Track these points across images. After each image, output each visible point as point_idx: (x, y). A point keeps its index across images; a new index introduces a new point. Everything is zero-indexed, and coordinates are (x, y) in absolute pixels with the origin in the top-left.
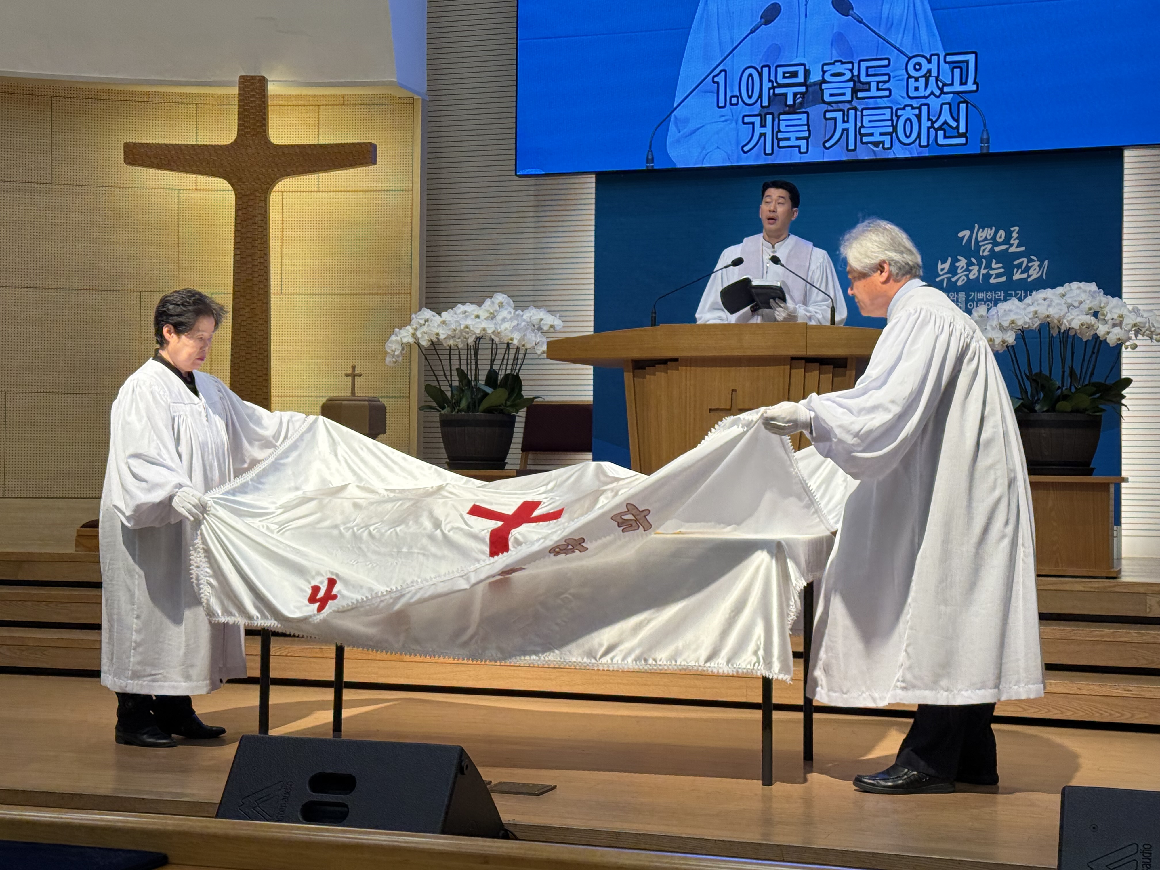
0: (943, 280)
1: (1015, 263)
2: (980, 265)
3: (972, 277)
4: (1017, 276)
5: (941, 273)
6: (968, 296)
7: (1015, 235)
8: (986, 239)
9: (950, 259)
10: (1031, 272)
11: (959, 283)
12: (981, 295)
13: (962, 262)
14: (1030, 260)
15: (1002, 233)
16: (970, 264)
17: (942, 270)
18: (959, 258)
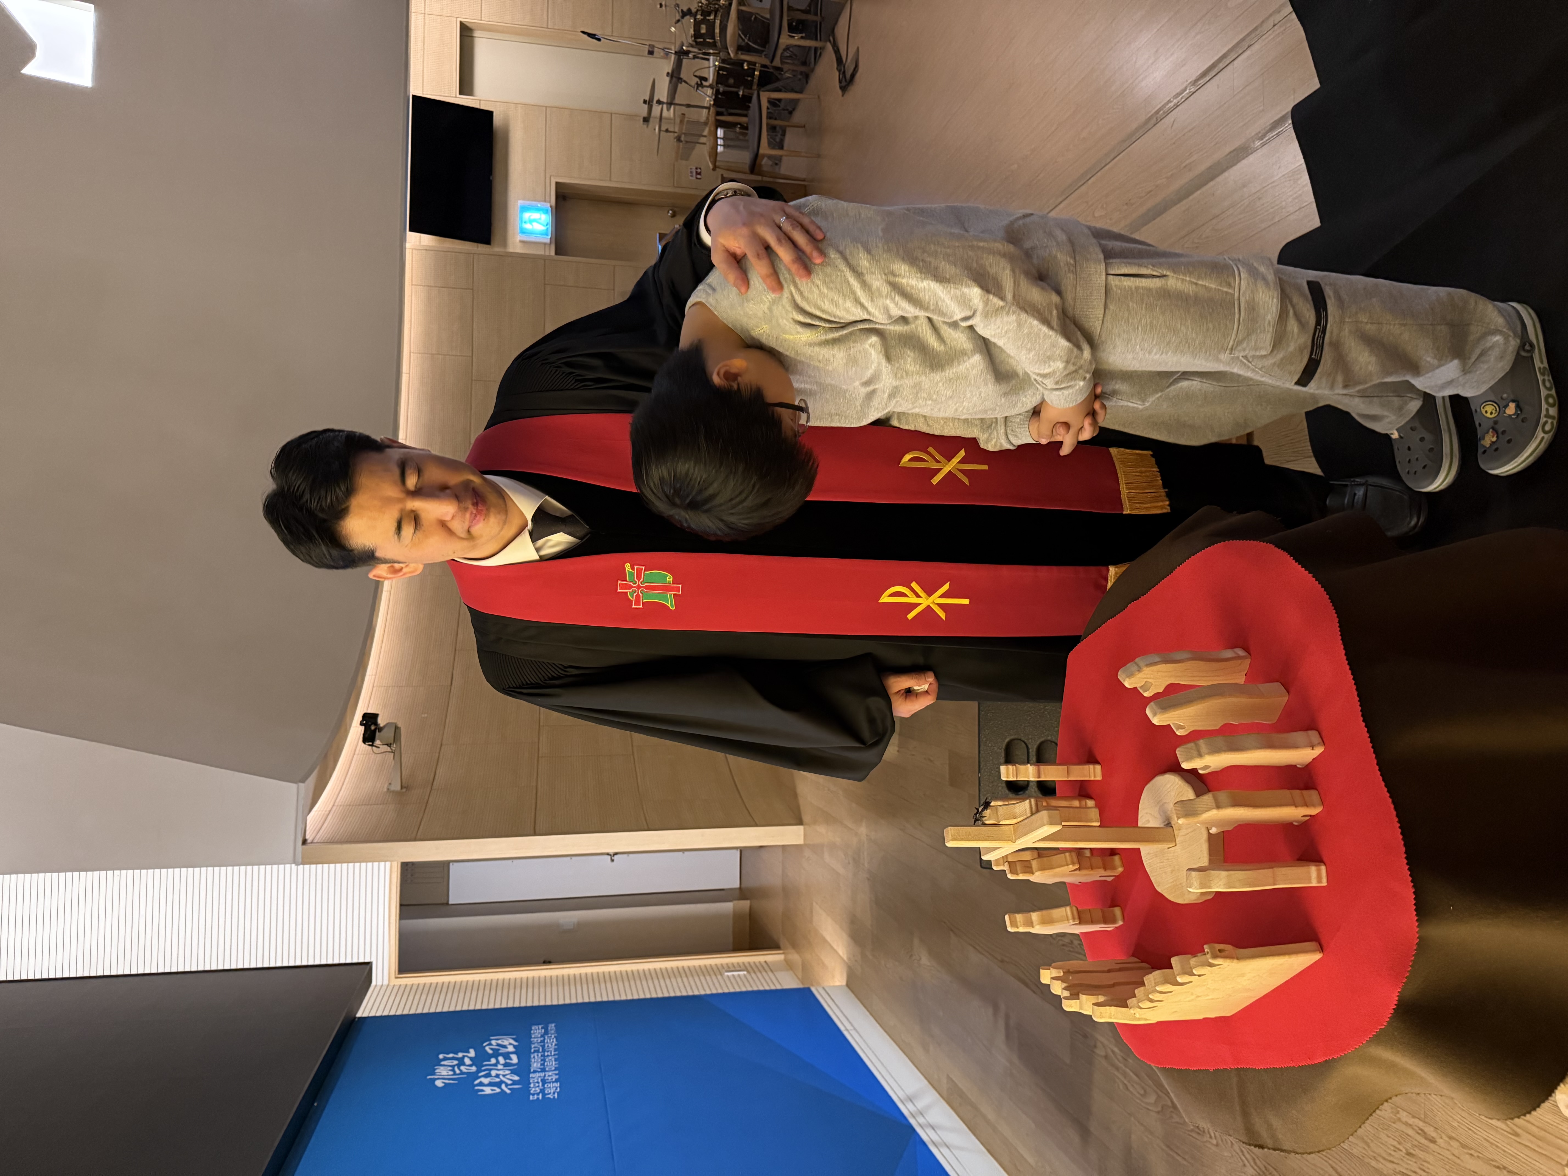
0: (509, 1089)
1: (490, 1052)
2: (491, 1070)
3: (508, 1072)
4: (511, 1049)
5: (498, 1090)
6: (535, 1072)
7: (451, 1055)
8: (453, 1070)
9: (476, 1088)
10: (506, 1043)
11: (516, 1078)
12: (535, 1065)
13: (486, 1081)
14: (490, 1044)
15: (442, 1063)
16: (488, 1075)
17: (492, 1090)
18: (477, 1082)
